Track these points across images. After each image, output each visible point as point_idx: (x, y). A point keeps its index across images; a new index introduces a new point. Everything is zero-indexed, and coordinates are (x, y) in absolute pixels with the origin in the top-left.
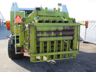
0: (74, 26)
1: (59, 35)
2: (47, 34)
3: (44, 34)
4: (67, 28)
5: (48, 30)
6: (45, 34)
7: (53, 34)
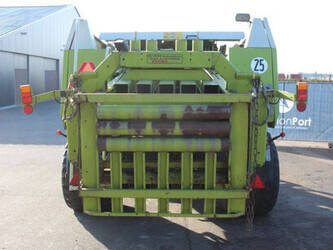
0: (232, 103)
1: (170, 133)
2: (129, 127)
3: (121, 127)
4: (199, 109)
5: (132, 117)
6: (124, 129)
7: (149, 129)
